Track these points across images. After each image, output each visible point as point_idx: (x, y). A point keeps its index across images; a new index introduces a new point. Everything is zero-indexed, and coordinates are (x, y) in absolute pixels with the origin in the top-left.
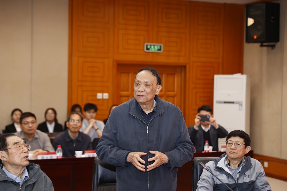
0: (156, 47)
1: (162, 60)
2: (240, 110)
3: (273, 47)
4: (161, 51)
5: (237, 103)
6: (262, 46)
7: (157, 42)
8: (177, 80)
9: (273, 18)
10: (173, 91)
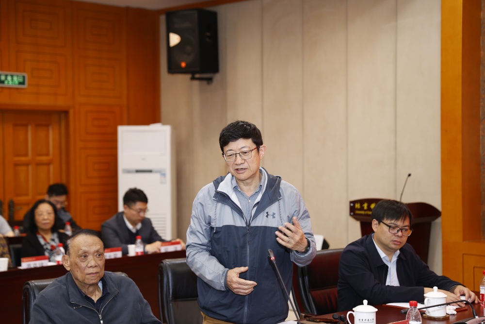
0: (15, 78)
1: (27, 101)
2: (162, 183)
3: (209, 80)
4: (25, 86)
5: (157, 172)
6: (193, 78)
7: (17, 71)
8: (53, 135)
9: (208, 34)
10: (48, 155)
